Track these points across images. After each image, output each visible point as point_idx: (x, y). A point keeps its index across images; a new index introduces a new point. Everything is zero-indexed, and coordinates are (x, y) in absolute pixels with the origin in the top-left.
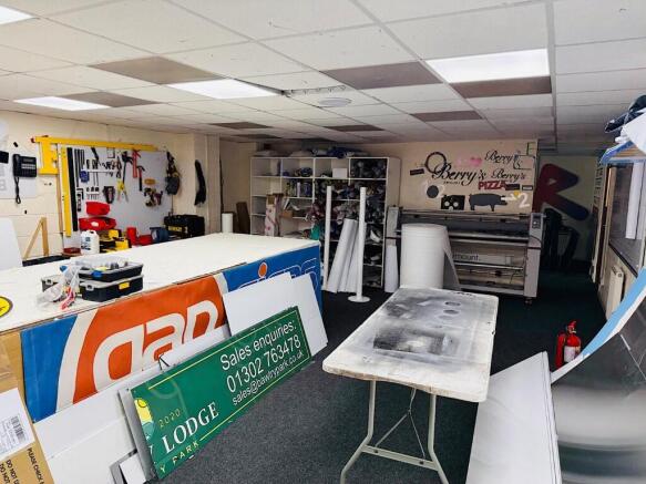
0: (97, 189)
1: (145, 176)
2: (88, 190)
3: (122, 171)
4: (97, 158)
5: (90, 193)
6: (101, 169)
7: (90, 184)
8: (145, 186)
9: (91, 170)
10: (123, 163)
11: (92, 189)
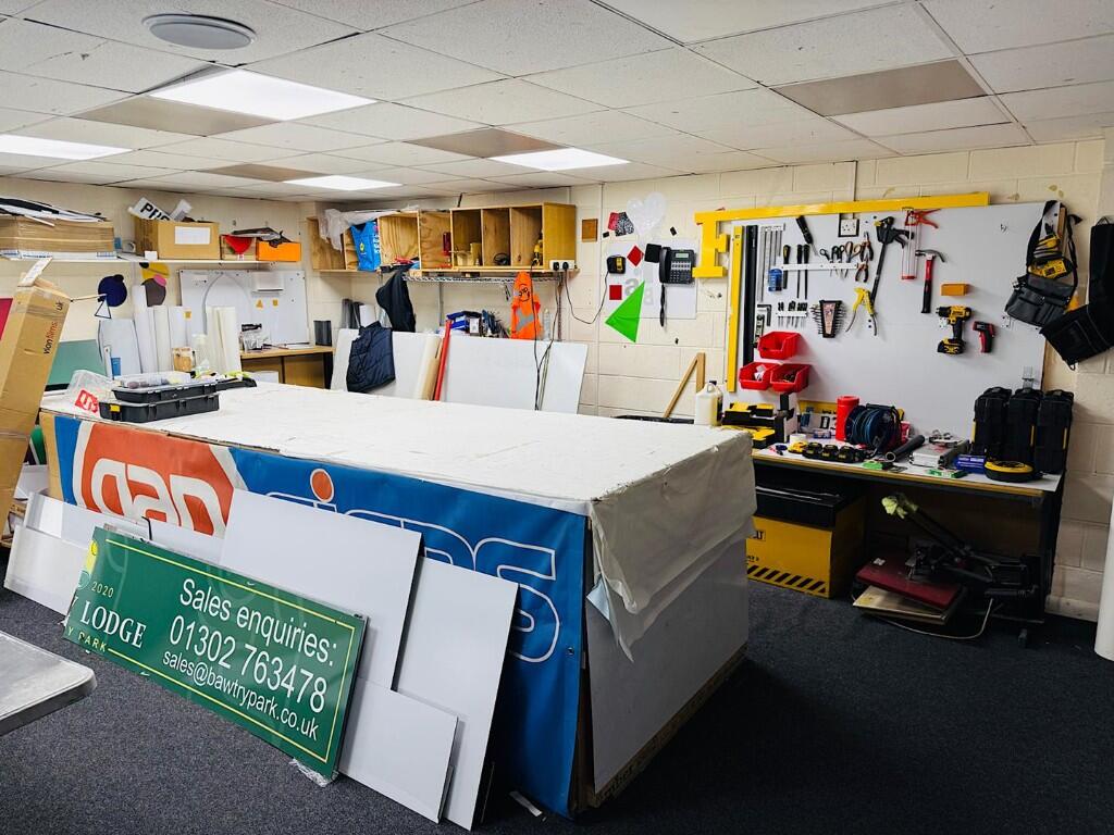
0: (803, 307)
1: (943, 276)
2: (781, 307)
3: (874, 266)
4: (809, 238)
5: (786, 313)
6: (817, 262)
7: (788, 295)
8: (939, 301)
9: (793, 265)
10: (877, 246)
11: (792, 306)
